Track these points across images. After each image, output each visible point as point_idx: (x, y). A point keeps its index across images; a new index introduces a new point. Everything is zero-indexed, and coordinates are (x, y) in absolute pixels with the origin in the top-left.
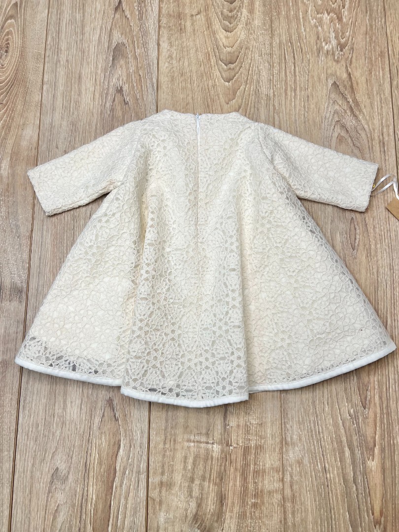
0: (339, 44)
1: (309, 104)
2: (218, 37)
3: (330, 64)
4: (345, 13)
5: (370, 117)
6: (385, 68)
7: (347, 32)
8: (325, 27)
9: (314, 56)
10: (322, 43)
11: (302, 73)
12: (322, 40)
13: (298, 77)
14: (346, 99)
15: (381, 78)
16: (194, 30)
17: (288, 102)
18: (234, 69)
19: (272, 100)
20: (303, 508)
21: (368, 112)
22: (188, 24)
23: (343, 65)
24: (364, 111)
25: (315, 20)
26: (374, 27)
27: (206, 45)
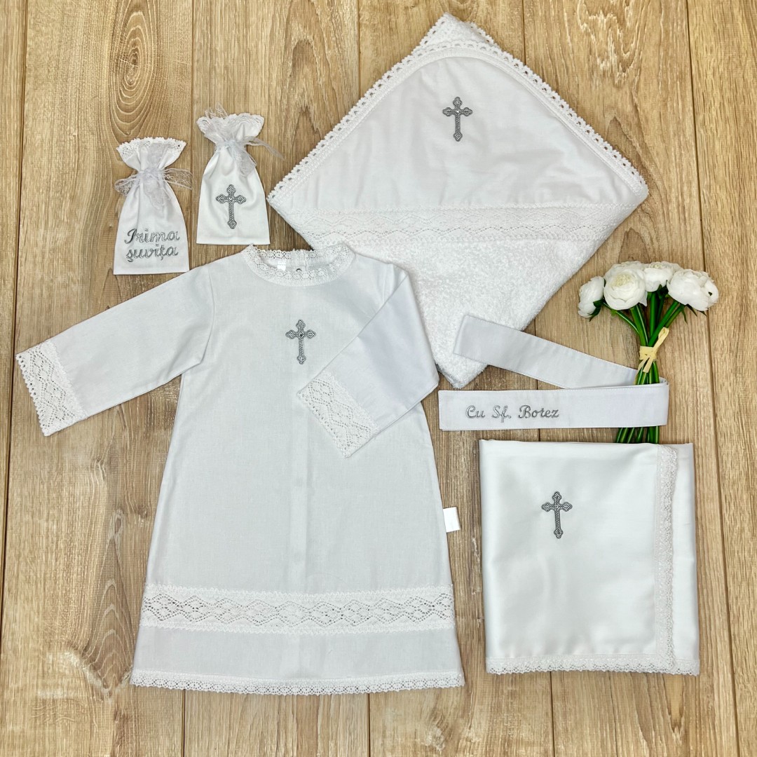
0: (620, 60)
3: (608, 90)
4: (630, 12)
5: (664, 169)
6: (686, 96)
7: (632, 42)
8: (600, 35)
10: (596, 59)
14: (631, 143)
15: (680, 112)
20: (577, 708)
21: (662, 162)
23: (626, 93)
24: (656, 159)
25: (585, 25)
26: (671, 35)
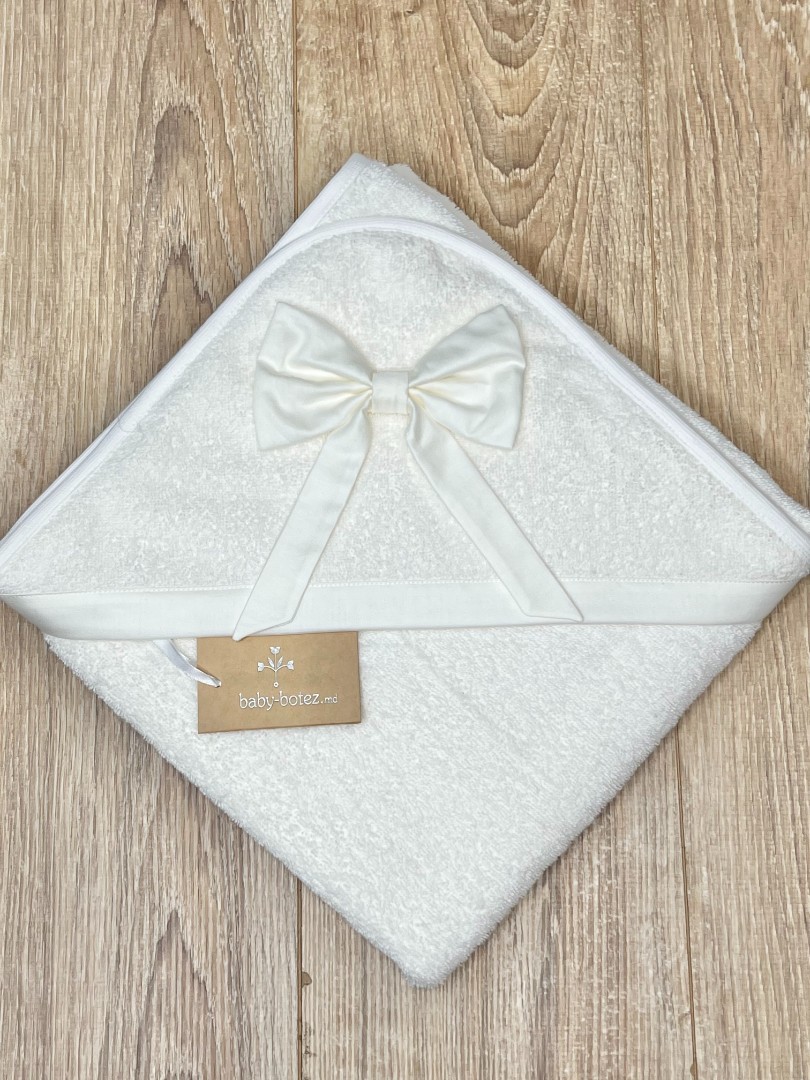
1: (764, 291)
2: (477, 82)
9: (774, 136)
11: (739, 191)
12: (799, 86)
13: (727, 204)
16: (404, 63)
17: (699, 285)
18: (528, 183)
19: (649, 280)
22: (386, 41)
27: (443, 110)
